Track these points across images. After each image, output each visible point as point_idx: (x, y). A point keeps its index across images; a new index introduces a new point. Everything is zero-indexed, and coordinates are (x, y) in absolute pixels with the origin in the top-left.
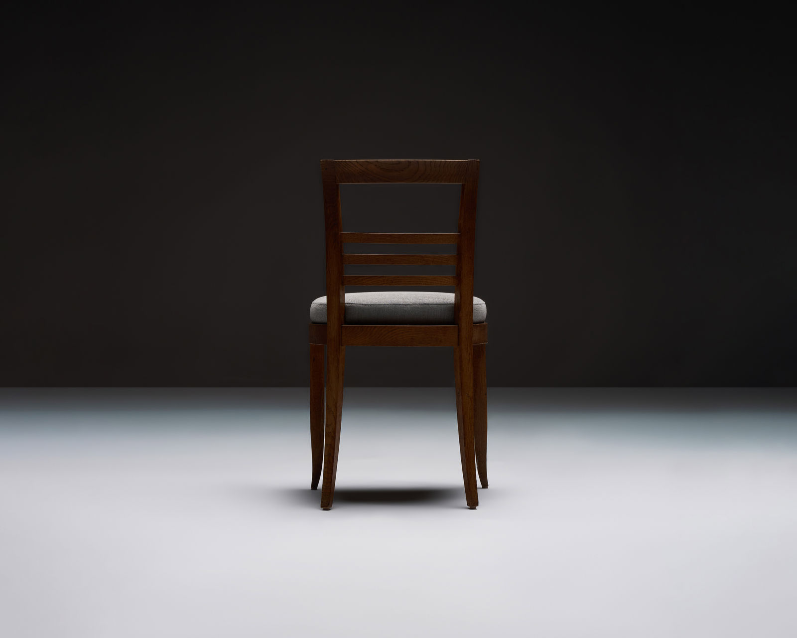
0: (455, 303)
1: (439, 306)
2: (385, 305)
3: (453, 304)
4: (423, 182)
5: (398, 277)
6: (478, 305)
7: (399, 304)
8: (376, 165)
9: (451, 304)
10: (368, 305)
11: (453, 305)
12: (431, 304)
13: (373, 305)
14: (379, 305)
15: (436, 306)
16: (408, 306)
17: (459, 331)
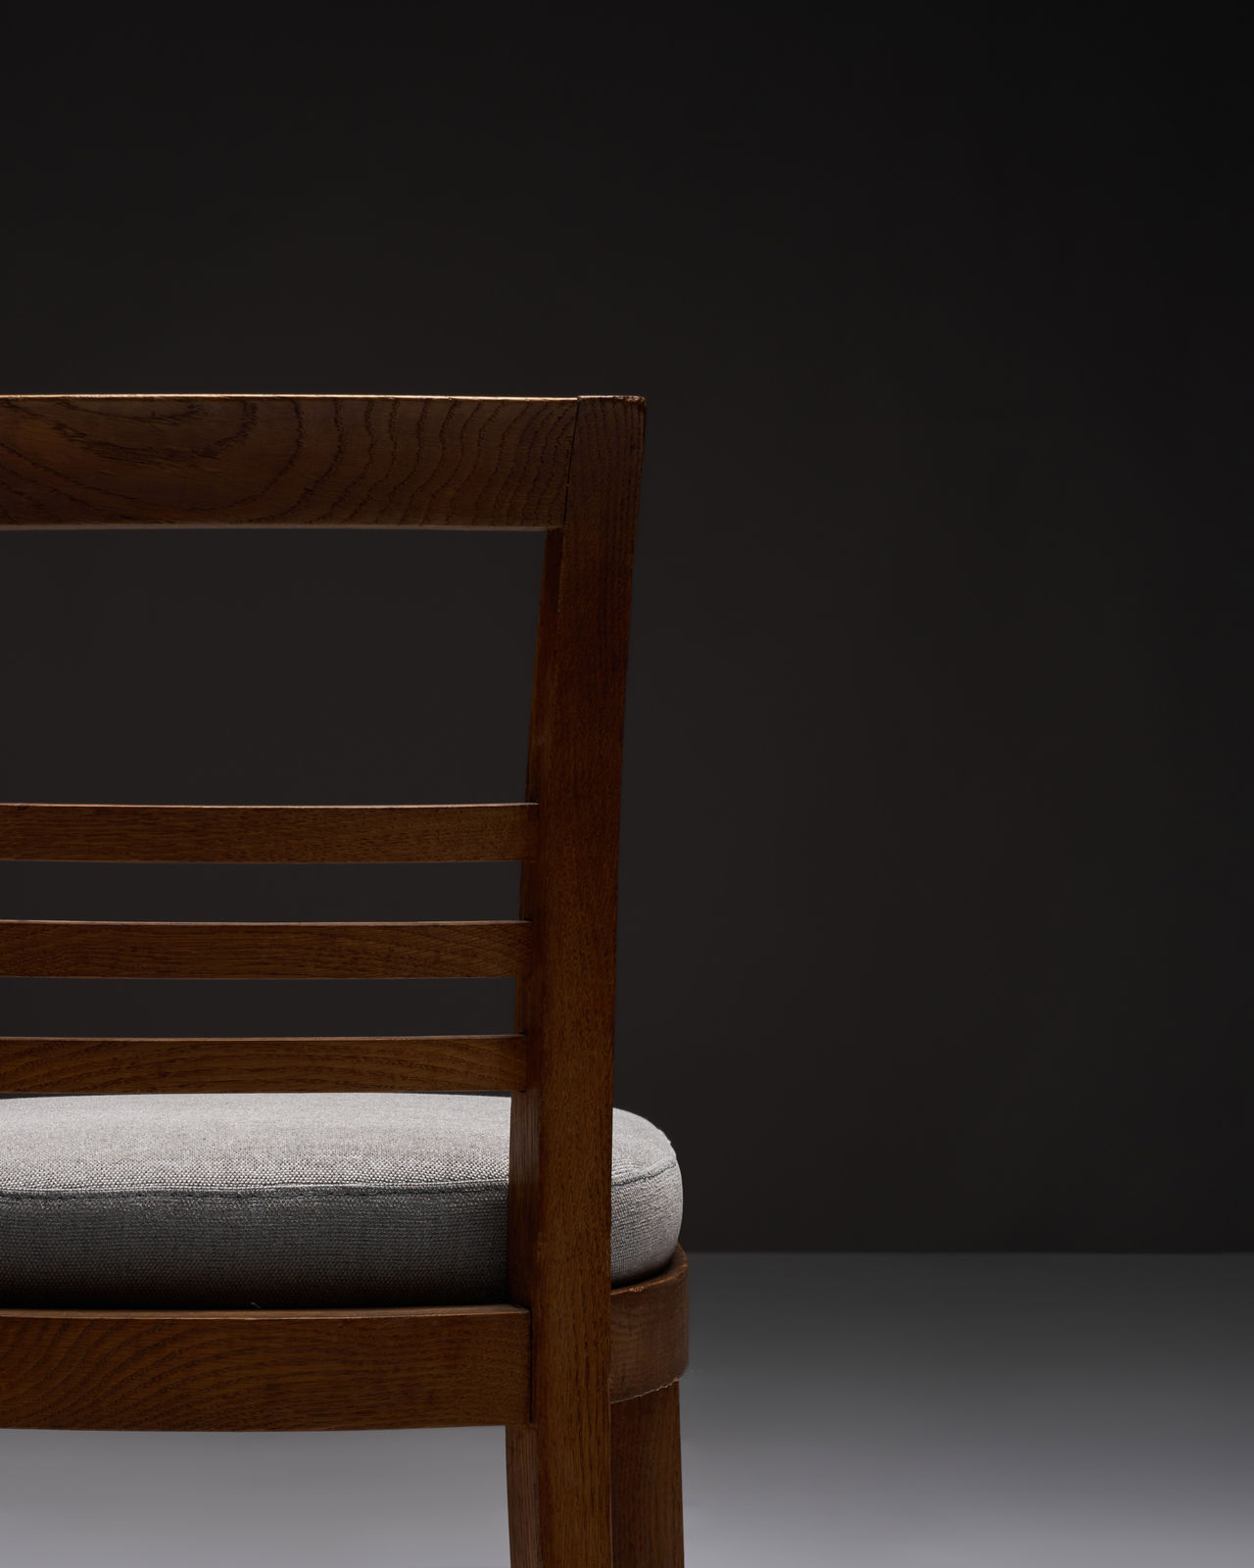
0: (512, 1186)
1: (426, 1200)
2: (124, 1195)
3: (497, 1188)
4: (324, 518)
5: (196, 1046)
6: (638, 1185)
7: (205, 1195)
8: (59, 427)
9: (487, 1188)
10: (31, 1196)
11: (502, 1196)
12: (381, 1192)
13: (60, 1196)
14: (92, 1196)
15: (403, 1199)
16: (254, 1203)
17: (535, 1339)
